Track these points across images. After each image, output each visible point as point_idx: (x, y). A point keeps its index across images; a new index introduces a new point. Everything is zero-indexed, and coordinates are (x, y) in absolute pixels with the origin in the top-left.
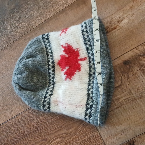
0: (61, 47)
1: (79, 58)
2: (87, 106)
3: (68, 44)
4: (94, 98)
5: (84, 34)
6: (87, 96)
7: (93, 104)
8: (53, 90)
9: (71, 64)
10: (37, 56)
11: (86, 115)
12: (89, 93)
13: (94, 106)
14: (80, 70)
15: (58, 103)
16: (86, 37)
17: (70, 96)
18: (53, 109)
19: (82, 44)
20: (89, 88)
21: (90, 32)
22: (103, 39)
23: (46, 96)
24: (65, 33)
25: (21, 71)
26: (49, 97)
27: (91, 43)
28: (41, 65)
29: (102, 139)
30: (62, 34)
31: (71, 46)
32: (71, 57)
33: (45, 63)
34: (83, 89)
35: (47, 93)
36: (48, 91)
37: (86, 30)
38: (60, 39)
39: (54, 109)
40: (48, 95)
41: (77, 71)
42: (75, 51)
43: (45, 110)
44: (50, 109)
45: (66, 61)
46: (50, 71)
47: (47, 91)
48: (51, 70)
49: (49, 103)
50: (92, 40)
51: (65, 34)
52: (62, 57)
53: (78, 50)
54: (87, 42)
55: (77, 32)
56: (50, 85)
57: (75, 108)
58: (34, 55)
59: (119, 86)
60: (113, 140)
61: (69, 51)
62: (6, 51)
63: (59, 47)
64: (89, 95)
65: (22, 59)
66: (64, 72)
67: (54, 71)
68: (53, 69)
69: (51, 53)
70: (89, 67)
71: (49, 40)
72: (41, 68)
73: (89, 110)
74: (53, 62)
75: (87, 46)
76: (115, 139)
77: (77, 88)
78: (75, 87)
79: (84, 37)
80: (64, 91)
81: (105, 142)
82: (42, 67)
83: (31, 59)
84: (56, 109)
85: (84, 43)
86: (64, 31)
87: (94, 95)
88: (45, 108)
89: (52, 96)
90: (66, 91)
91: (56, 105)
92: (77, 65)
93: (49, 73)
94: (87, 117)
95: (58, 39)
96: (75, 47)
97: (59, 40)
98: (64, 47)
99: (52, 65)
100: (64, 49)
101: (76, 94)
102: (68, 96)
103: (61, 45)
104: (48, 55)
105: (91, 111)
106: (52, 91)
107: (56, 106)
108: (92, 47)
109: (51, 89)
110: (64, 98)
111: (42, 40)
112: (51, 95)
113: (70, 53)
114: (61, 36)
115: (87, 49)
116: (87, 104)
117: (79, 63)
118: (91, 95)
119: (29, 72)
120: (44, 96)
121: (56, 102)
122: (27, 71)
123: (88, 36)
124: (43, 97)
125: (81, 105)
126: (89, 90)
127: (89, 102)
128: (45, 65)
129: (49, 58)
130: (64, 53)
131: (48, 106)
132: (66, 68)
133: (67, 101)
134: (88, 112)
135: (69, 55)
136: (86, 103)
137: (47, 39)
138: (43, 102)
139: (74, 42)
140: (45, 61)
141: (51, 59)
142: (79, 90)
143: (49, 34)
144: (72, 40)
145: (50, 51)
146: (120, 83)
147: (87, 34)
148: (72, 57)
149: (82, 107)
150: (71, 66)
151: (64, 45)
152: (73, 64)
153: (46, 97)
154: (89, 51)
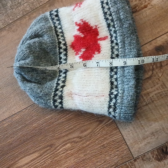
0: (75, 25)
1: (99, 37)
2: (111, 95)
3: (83, 20)
4: (119, 87)
5: (104, 6)
6: (110, 85)
7: (118, 93)
8: (65, 80)
9: (88, 45)
10: (43, 35)
11: (110, 107)
12: (112, 81)
13: (120, 95)
14: (99, 52)
15: (72, 96)
16: (106, 10)
17: (88, 85)
18: (66, 105)
19: (102, 20)
20: (112, 74)
21: (111, 4)
22: (128, 12)
23: (57, 88)
24: (80, 6)
25: (24, 56)
26: (61, 89)
27: (114, 18)
28: (50, 48)
29: (126, 144)
30: (75, 8)
31: (87, 23)
32: (87, 37)
33: (55, 46)
34: (104, 76)
35: (58, 84)
36: (60, 82)
37: (106, 2)
38: (73, 15)
39: (68, 104)
40: (59, 87)
41: (96, 53)
42: (93, 28)
43: (56, 107)
44: (62, 105)
45: (82, 42)
46: (62, 56)
47: (57, 82)
48: (62, 53)
49: (61, 97)
50: (114, 13)
51: (79, 8)
52: (76, 37)
53: (97, 27)
54: (108, 16)
55: (95, 5)
56: (61, 74)
57: (95, 99)
58: (39, 35)
59: (150, 78)
60: (141, 145)
61: (85, 29)
62: (4, 33)
63: (72, 26)
64: (112, 83)
65: (25, 41)
66: (80, 55)
67: (66, 55)
68: (65, 52)
69: (62, 32)
70: (111, 48)
71: (59, 17)
72: (50, 51)
73: (114, 101)
74: (65, 44)
75: (108, 21)
76: (143, 144)
77: (97, 75)
78: (93, 73)
79: (104, 10)
80: (80, 80)
81: (130, 147)
82: (52, 51)
83: (36, 39)
84: (70, 104)
85: (105, 18)
86: (79, 4)
87: (119, 82)
88: (57, 104)
89: (65, 88)
90: (83, 80)
91: (71, 98)
92: (96, 46)
93: (61, 58)
94: (111, 110)
95: (70, 16)
96: (92, 23)
97: (72, 17)
98: (79, 25)
99: (64, 47)
100: (78, 27)
101: (96, 82)
102: (85, 85)
103: (75, 22)
104: (58, 36)
105: (116, 101)
106: (64, 82)
107: (70, 100)
108: (114, 23)
109: (63, 79)
110: (80, 88)
111: (50, 18)
112: (63, 87)
113: (86, 31)
114: (74, 11)
115: (109, 26)
116: (111, 93)
117: (98, 43)
118: (115, 83)
119: (35, 57)
120: (54, 88)
121: (70, 94)
122: (32, 55)
123: (109, 9)
124: (54, 91)
125: (103, 95)
126: (111, 77)
127: (113, 91)
128: (55, 48)
129: (60, 39)
130: (79, 32)
131: (59, 101)
132: (82, 51)
133: (85, 91)
134: (112, 104)
135: (84, 34)
136: (109, 93)
137: (57, 16)
138: (53, 97)
139: (91, 17)
140: (55, 42)
141: (62, 40)
142: (99, 77)
143: (58, 10)
144: (89, 15)
145: (60, 31)
146: (150, 73)
147: (107, 6)
148: (89, 37)
149: (104, 97)
150: (88, 48)
151: (79, 21)
152: (91, 45)
153: (57, 90)
154: (111, 28)
